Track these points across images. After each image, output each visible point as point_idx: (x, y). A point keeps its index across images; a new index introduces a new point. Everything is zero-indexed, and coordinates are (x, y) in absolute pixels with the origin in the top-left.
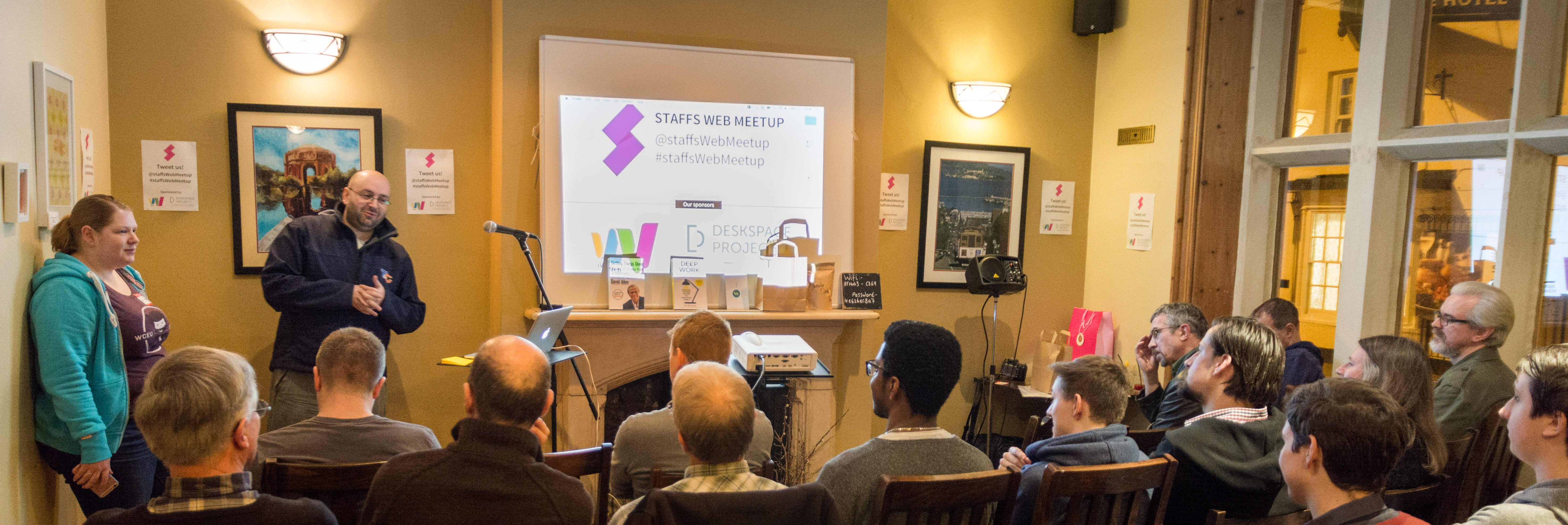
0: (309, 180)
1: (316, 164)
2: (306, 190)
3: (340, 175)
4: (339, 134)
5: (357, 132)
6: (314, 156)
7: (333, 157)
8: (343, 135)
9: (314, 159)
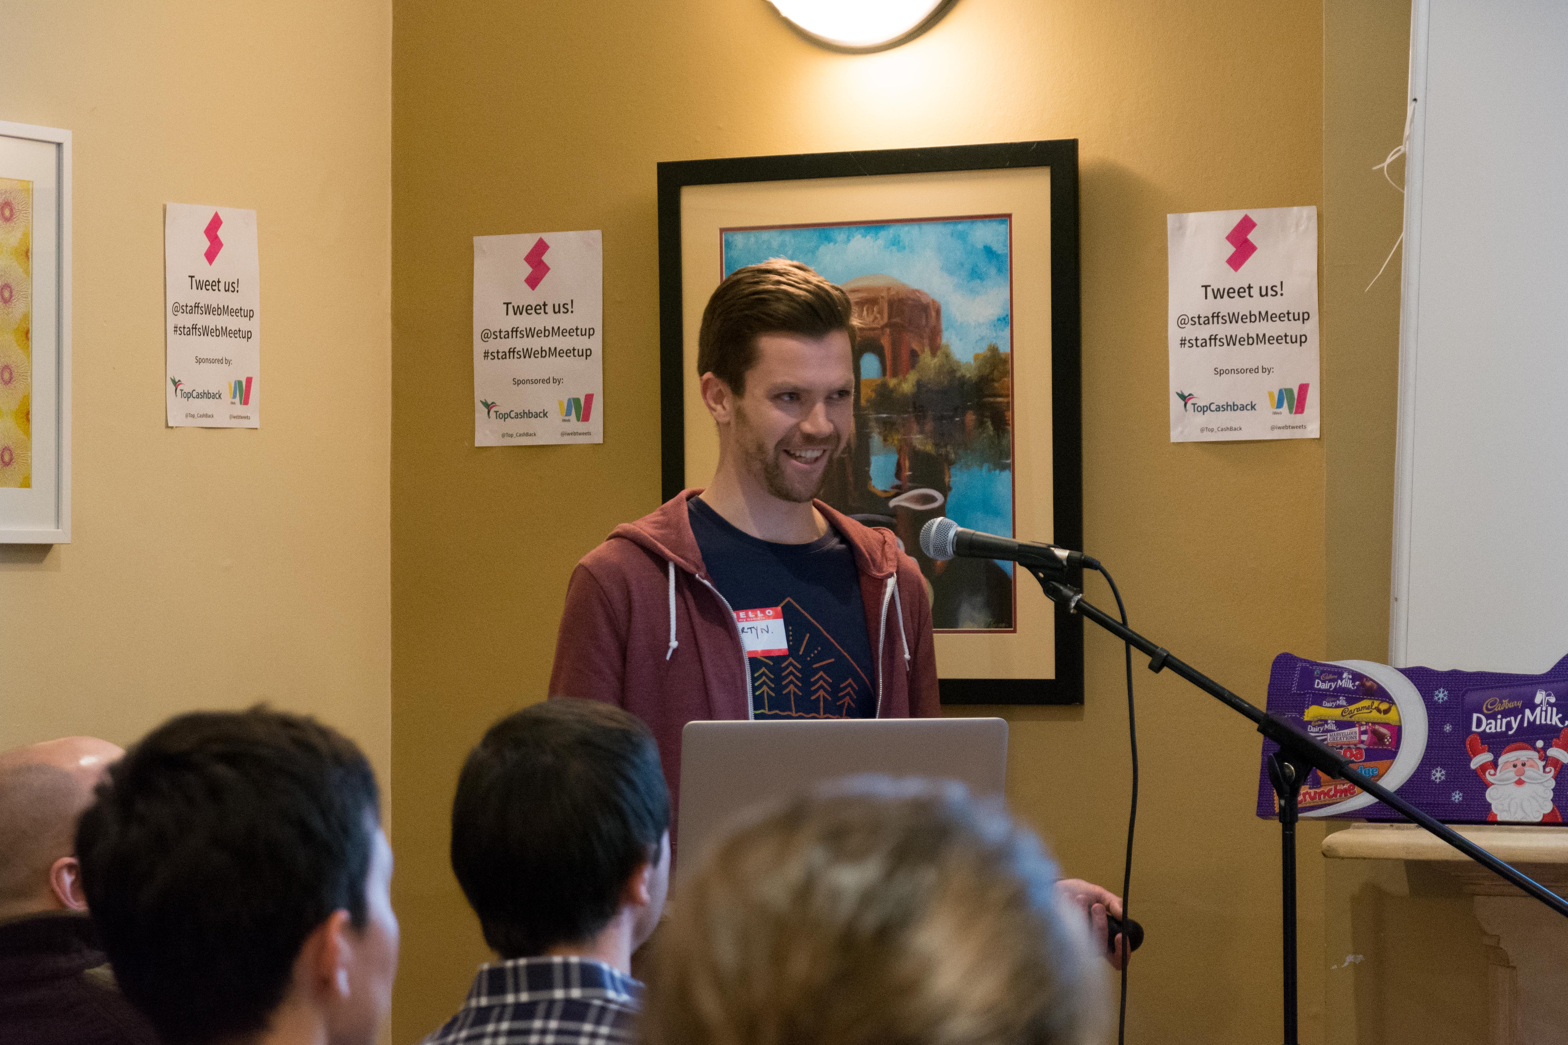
0: (868, 393)
3: (952, 372)
4: (952, 235)
5: (1003, 226)
6: (880, 312)
7: (933, 314)
8: (962, 237)
9: (882, 323)
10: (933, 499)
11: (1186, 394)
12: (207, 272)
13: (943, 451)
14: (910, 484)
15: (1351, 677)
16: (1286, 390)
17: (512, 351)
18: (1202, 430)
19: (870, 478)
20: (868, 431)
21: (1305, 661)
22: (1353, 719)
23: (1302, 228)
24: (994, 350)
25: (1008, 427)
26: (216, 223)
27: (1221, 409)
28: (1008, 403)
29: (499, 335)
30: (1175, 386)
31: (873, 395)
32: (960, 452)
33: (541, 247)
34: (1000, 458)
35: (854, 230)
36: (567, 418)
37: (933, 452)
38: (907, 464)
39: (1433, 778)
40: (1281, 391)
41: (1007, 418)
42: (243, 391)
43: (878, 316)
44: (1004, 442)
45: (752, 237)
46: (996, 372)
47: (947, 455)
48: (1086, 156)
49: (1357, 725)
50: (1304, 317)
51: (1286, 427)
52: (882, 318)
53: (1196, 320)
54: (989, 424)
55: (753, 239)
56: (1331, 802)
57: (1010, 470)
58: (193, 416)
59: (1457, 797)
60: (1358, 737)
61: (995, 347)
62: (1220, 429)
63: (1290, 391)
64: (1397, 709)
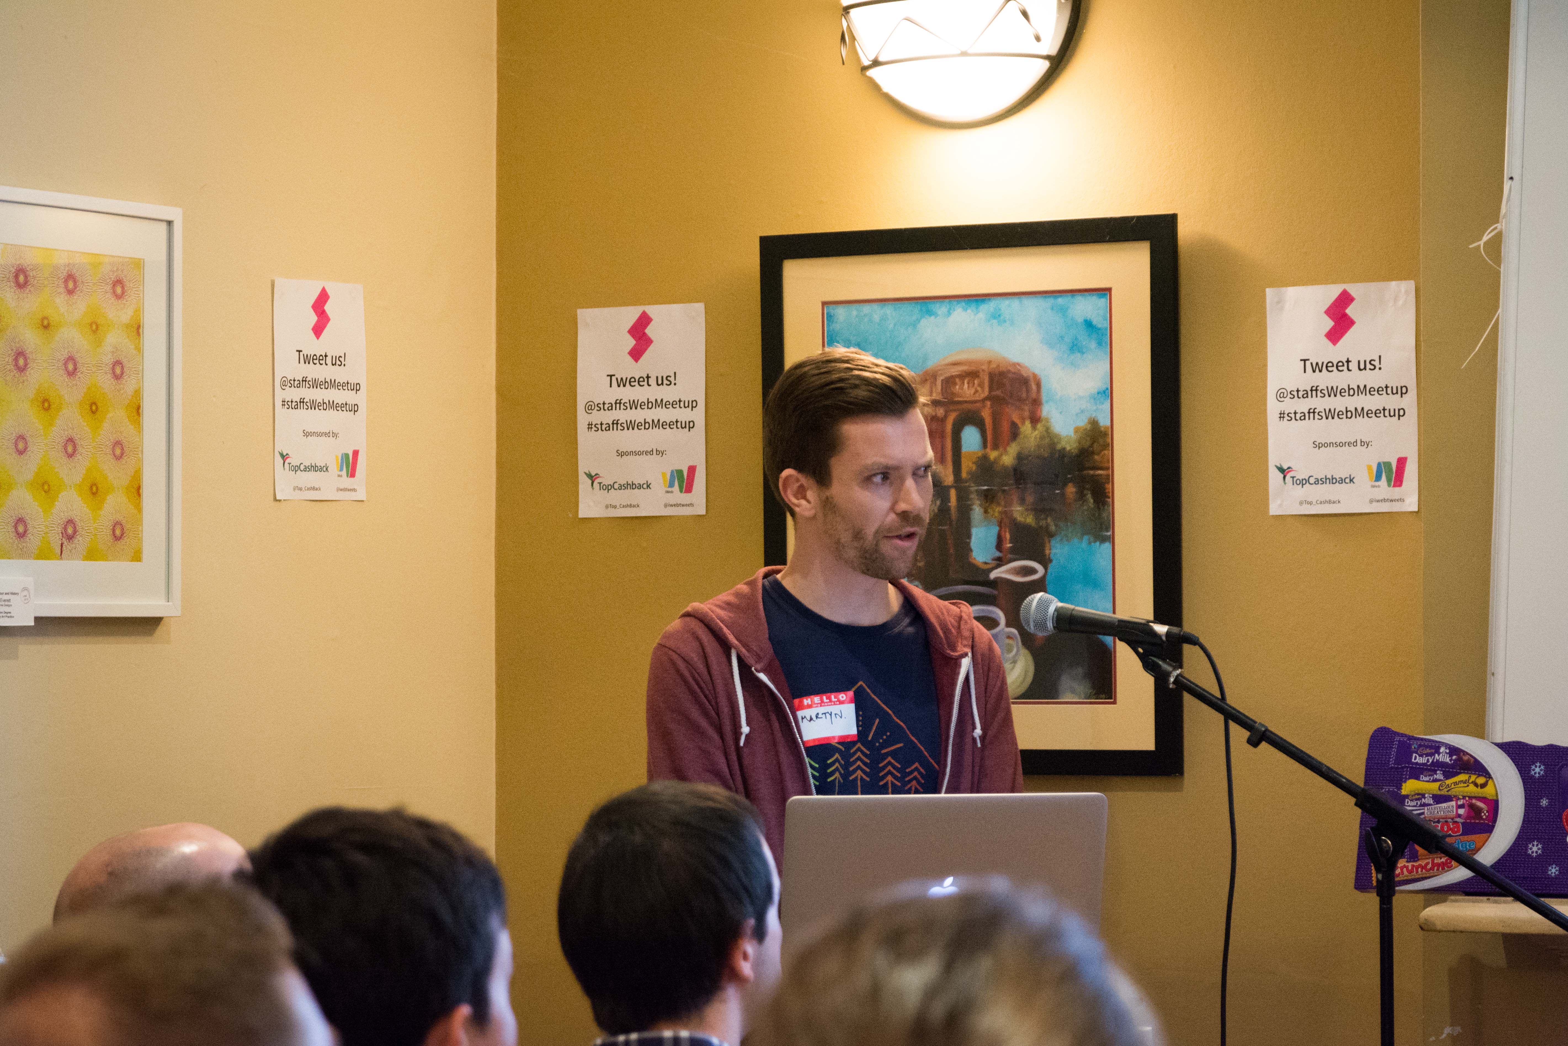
0: (967, 466)
1: (986, 414)
2: (960, 498)
3: (1052, 445)
4: (1052, 309)
5: (1103, 300)
6: (981, 385)
7: (1034, 387)
8: (1063, 311)
9: (983, 396)
10: (1033, 571)
11: (1285, 467)
12: (314, 346)
13: (1043, 523)
14: (1010, 556)
15: (1448, 751)
16: (1384, 463)
17: (616, 423)
18: (1301, 503)
19: (971, 550)
20: (969, 502)
21: (1403, 735)
22: (1450, 793)
23: (1400, 302)
24: (1094, 423)
25: (1108, 500)
26: (323, 297)
27: (1320, 482)
28: (1108, 475)
29: (602, 407)
30: (1274, 459)
31: (974, 467)
32: (1061, 524)
33: (644, 320)
34: (1101, 529)
35: (955, 303)
36: (670, 489)
37: (1033, 524)
38: (1008, 536)
39: (1530, 852)
40: (1379, 465)
41: (1107, 491)
42: (350, 463)
43: (979, 389)
44: (1104, 515)
45: (854, 310)
46: (1095, 445)
47: (1048, 526)
48: (1184, 230)
49: (1454, 799)
50: (1402, 391)
51: (1384, 500)
52: (983, 391)
53: (1295, 393)
54: (1089, 496)
55: (855, 313)
56: (1428, 875)
57: (1110, 542)
58: (301, 489)
59: (1553, 871)
60: (1455, 811)
61: (1096, 419)
62: (1318, 502)
63: (1388, 465)
64: (1494, 783)
